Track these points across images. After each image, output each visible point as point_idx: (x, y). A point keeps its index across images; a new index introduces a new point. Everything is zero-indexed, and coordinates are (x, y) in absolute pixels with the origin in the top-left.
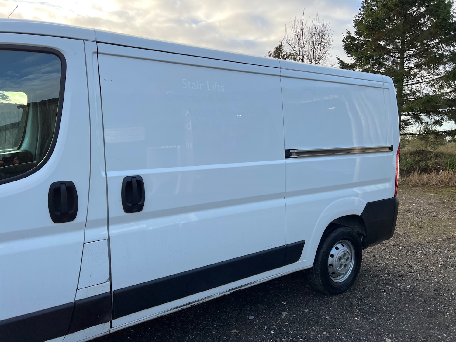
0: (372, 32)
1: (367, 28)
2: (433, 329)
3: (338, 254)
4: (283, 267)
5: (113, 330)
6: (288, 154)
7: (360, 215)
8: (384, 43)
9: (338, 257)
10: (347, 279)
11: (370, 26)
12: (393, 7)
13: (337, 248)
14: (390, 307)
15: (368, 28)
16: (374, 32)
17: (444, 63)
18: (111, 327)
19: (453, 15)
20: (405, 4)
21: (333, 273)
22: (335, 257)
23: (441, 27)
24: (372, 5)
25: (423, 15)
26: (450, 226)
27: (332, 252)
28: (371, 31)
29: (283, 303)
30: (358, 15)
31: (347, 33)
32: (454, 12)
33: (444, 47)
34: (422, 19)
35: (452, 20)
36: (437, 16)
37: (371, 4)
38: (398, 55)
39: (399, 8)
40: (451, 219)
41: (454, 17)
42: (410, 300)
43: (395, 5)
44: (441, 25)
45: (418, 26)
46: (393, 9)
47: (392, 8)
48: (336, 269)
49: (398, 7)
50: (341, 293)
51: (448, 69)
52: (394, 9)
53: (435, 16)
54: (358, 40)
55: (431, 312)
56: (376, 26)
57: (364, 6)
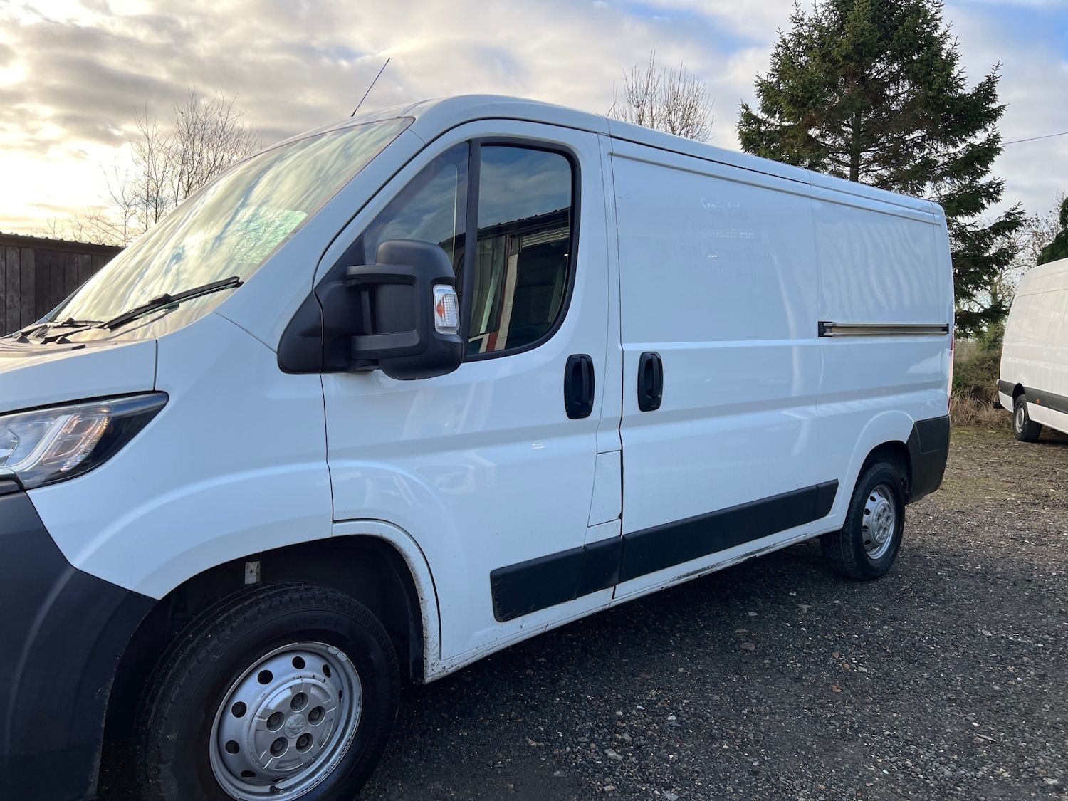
0: (801, 110)
1: (791, 101)
2: (1045, 617)
3: (876, 507)
4: (809, 523)
5: (615, 603)
6: (823, 330)
7: (905, 442)
8: (818, 132)
9: (876, 514)
10: (885, 554)
11: (798, 97)
12: (841, 59)
13: (873, 499)
14: (965, 594)
15: (793, 100)
16: (806, 109)
17: (936, 179)
18: (613, 597)
19: (959, 83)
20: (866, 56)
21: (868, 542)
22: (872, 513)
23: (935, 106)
24: (797, 53)
25: (894, 79)
26: (992, 486)
27: (867, 506)
28: (799, 107)
29: (791, 594)
30: (771, 72)
31: (743, 107)
32: (962, 77)
33: (935, 146)
34: (893, 87)
35: (956, 93)
36: (927, 84)
37: (795, 52)
38: (847, 159)
39: (853, 64)
40: (988, 477)
41: (960, 87)
42: (992, 584)
43: (844, 57)
44: (934, 103)
45: (884, 100)
46: (841, 63)
47: (839, 62)
48: (874, 534)
49: (852, 60)
50: (880, 576)
51: (943, 192)
52: (843, 65)
53: (922, 84)
54: (765, 123)
55: (1031, 598)
56: (809, 99)
57: (778, 54)
